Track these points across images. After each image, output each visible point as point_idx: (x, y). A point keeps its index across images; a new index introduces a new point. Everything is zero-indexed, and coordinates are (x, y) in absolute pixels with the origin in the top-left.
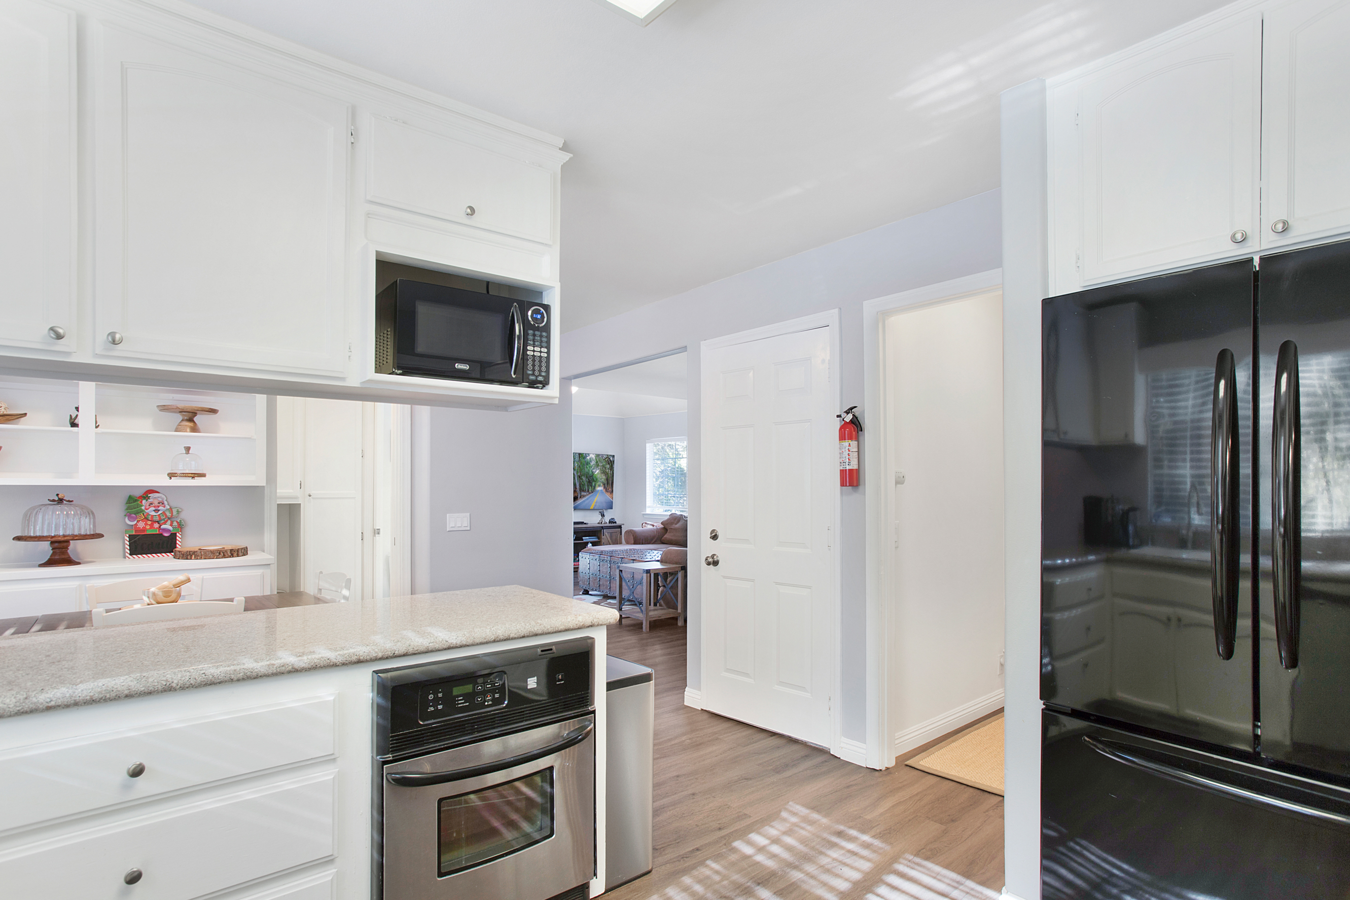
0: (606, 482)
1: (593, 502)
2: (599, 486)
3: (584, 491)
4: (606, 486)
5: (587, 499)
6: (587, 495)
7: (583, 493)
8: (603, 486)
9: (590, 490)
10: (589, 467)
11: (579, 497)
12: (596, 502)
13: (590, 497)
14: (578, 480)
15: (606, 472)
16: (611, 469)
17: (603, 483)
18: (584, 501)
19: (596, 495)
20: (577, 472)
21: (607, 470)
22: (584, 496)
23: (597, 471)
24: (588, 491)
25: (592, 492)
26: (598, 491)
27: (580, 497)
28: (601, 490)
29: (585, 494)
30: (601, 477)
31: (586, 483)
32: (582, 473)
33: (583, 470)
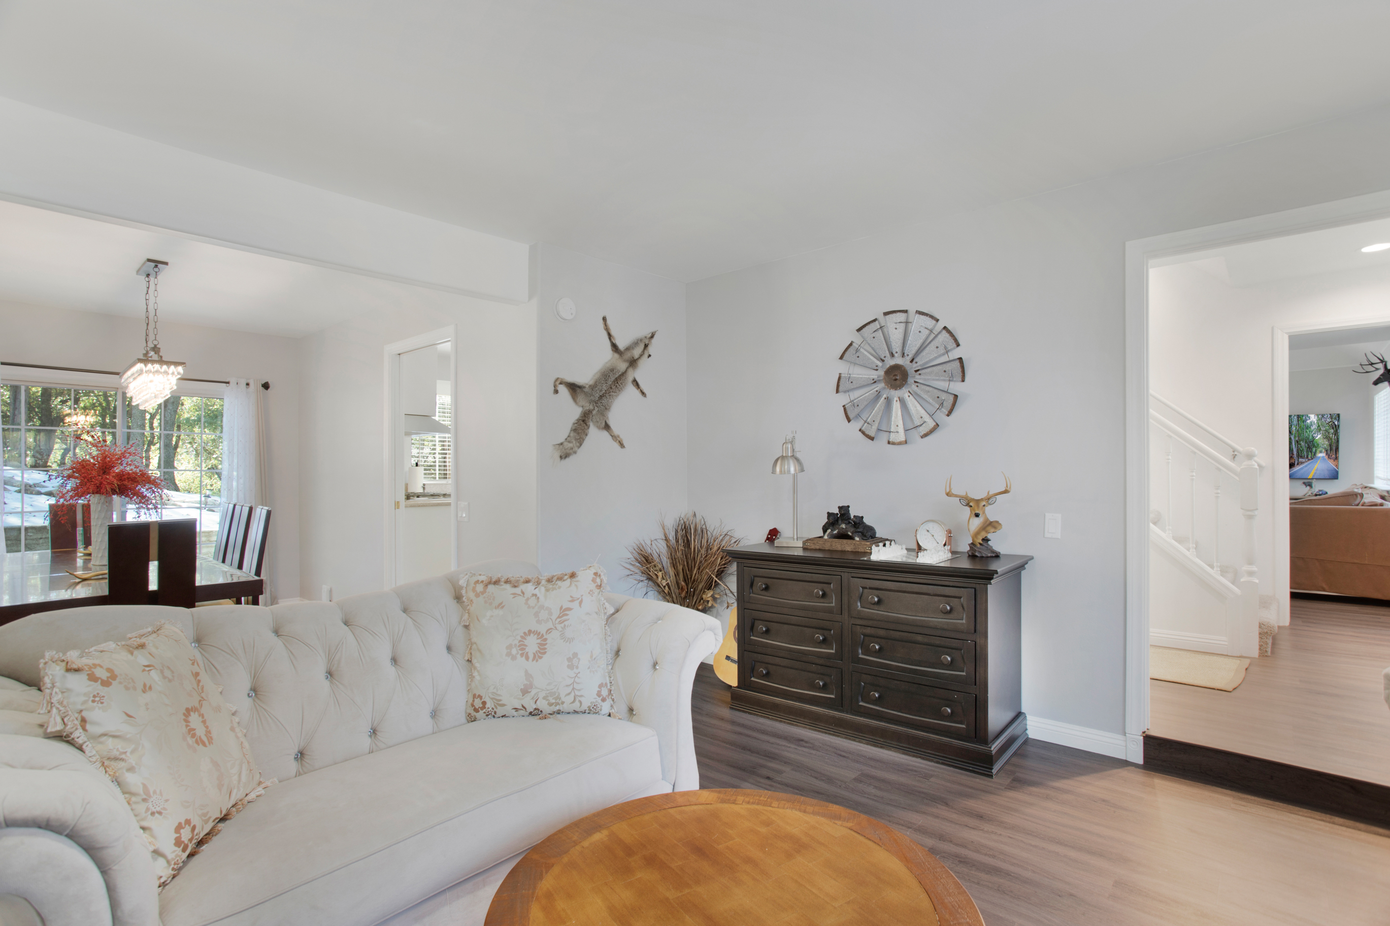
0: (1329, 448)
1: (1313, 469)
2: (1321, 452)
3: (1302, 457)
4: (1329, 453)
5: (1306, 466)
6: (1306, 462)
7: (1301, 460)
8: (1325, 452)
9: (1309, 457)
10: (1309, 431)
11: (1296, 463)
12: (1317, 470)
13: (1309, 464)
14: (1295, 445)
15: (1329, 437)
16: (1335, 434)
17: (1325, 449)
18: (1302, 469)
19: (1317, 462)
20: (1295, 436)
21: (1331, 435)
22: (1302, 463)
23: (1319, 436)
24: (1307, 457)
25: (1312, 459)
26: (1320, 457)
27: (1298, 464)
28: (1323, 457)
29: (1304, 460)
30: (1323, 443)
31: (1305, 449)
32: (1300, 438)
33: (1302, 435)
